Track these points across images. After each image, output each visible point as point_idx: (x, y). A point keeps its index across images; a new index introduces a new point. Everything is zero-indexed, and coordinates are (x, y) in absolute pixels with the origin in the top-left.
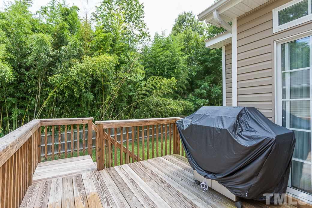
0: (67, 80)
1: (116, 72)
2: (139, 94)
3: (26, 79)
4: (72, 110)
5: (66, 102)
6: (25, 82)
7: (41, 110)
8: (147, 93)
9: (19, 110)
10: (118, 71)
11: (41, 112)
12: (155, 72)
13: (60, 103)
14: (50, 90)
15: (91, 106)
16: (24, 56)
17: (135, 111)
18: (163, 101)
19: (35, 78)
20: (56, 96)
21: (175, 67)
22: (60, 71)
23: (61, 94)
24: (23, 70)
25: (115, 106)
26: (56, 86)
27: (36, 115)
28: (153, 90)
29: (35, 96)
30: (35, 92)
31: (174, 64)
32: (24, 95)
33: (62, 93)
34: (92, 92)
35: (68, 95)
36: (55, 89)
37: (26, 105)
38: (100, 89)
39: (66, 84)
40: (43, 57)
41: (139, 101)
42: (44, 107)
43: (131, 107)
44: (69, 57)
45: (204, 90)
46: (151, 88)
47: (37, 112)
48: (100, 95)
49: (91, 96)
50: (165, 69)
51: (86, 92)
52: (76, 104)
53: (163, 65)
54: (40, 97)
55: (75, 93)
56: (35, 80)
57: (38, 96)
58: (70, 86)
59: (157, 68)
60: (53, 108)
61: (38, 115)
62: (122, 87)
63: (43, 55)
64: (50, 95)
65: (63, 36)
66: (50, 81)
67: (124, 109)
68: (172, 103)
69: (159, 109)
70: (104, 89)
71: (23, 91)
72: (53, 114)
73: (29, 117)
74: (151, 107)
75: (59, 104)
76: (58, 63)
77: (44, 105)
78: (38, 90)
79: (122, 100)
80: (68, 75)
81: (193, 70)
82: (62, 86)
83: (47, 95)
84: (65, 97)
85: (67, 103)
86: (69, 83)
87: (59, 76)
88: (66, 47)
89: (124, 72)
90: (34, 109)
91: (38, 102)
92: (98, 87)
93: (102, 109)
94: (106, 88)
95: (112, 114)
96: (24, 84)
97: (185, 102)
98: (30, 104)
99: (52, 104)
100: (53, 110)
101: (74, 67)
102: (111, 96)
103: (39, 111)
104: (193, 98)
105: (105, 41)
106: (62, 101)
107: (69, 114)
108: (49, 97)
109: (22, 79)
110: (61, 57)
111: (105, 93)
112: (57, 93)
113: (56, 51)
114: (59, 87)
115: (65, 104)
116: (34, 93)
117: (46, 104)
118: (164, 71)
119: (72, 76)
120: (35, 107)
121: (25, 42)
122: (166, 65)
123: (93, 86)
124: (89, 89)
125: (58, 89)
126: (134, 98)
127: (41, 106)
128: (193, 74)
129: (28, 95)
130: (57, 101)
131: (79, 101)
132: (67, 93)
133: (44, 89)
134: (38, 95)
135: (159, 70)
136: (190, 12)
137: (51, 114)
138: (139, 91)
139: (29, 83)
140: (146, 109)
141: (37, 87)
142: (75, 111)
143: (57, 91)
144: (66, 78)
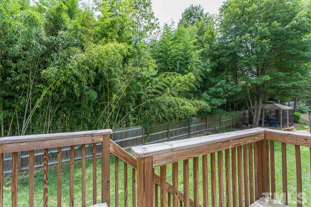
0: (65, 74)
1: (123, 67)
2: (148, 93)
3: (13, 73)
4: (71, 111)
5: (64, 102)
6: (12, 76)
7: (32, 112)
8: (158, 91)
9: (4, 112)
10: (126, 65)
11: (33, 114)
12: (166, 68)
13: (57, 103)
14: (43, 87)
15: (93, 107)
16: (11, 43)
17: (143, 112)
18: (176, 101)
19: (25, 72)
20: (51, 95)
21: (188, 63)
22: (57, 62)
23: (58, 93)
24: (9, 62)
25: (122, 106)
26: (52, 82)
27: (27, 118)
28: (165, 88)
29: (26, 94)
30: (26, 90)
31: (187, 59)
32: (12, 94)
33: (58, 90)
34: (95, 90)
35: (66, 93)
36: (50, 86)
37: (13, 105)
38: (105, 86)
39: (63, 78)
40: (33, 43)
41: (149, 101)
42: (37, 108)
43: (139, 107)
44: (68, 46)
45: (221, 88)
46: (163, 86)
47: (28, 114)
48: (104, 94)
49: (94, 95)
50: (178, 64)
51: (89, 90)
52: (76, 105)
53: (175, 60)
54: (32, 96)
55: (75, 90)
56: (25, 75)
57: (28, 95)
58: (69, 82)
59: (168, 63)
60: (48, 109)
61: (30, 117)
62: (130, 84)
63: (34, 41)
64: (44, 92)
65: (60, 19)
66: (44, 76)
67: (132, 110)
68: (186, 102)
69: (172, 110)
70: (110, 86)
71: (10, 88)
72: (48, 116)
73: (19, 120)
74: (164, 108)
75: (55, 105)
76: (54, 53)
77: (37, 106)
78: (30, 87)
79: (130, 100)
80: (67, 67)
81: (207, 66)
82: (58, 82)
83: (41, 93)
84: (62, 95)
85: (65, 104)
86: (68, 77)
87: (55, 70)
88: (64, 32)
89: (134, 66)
90: (25, 111)
91: (29, 102)
92: (102, 84)
93: (107, 110)
94: (111, 85)
95: (118, 116)
96: (12, 79)
97: (201, 102)
98: (19, 105)
99: (47, 104)
100: (48, 112)
101: (75, 57)
102: (117, 95)
103: (31, 113)
104: (208, 97)
105: (111, 27)
106: (59, 100)
107: (68, 116)
108: (42, 96)
109: (8, 73)
110: (57, 45)
111: (110, 91)
112: (53, 92)
113: (51, 37)
114: (55, 84)
115: (62, 105)
116: (24, 91)
117: (39, 104)
118: (176, 67)
119: (71, 69)
120: (25, 109)
121: (10, 24)
122: (178, 59)
123: (96, 83)
124: (92, 86)
125: (54, 86)
126: (143, 97)
127: (33, 107)
128: (208, 70)
129: (17, 93)
130: (53, 101)
131: (80, 101)
132: (65, 91)
133: (36, 86)
134: (29, 93)
135: (171, 66)
136: (197, 6)
137: (45, 116)
138: (149, 90)
139: (18, 78)
140: (157, 110)
141: (28, 84)
142: (74, 112)
143: (53, 88)
144: (63, 72)
